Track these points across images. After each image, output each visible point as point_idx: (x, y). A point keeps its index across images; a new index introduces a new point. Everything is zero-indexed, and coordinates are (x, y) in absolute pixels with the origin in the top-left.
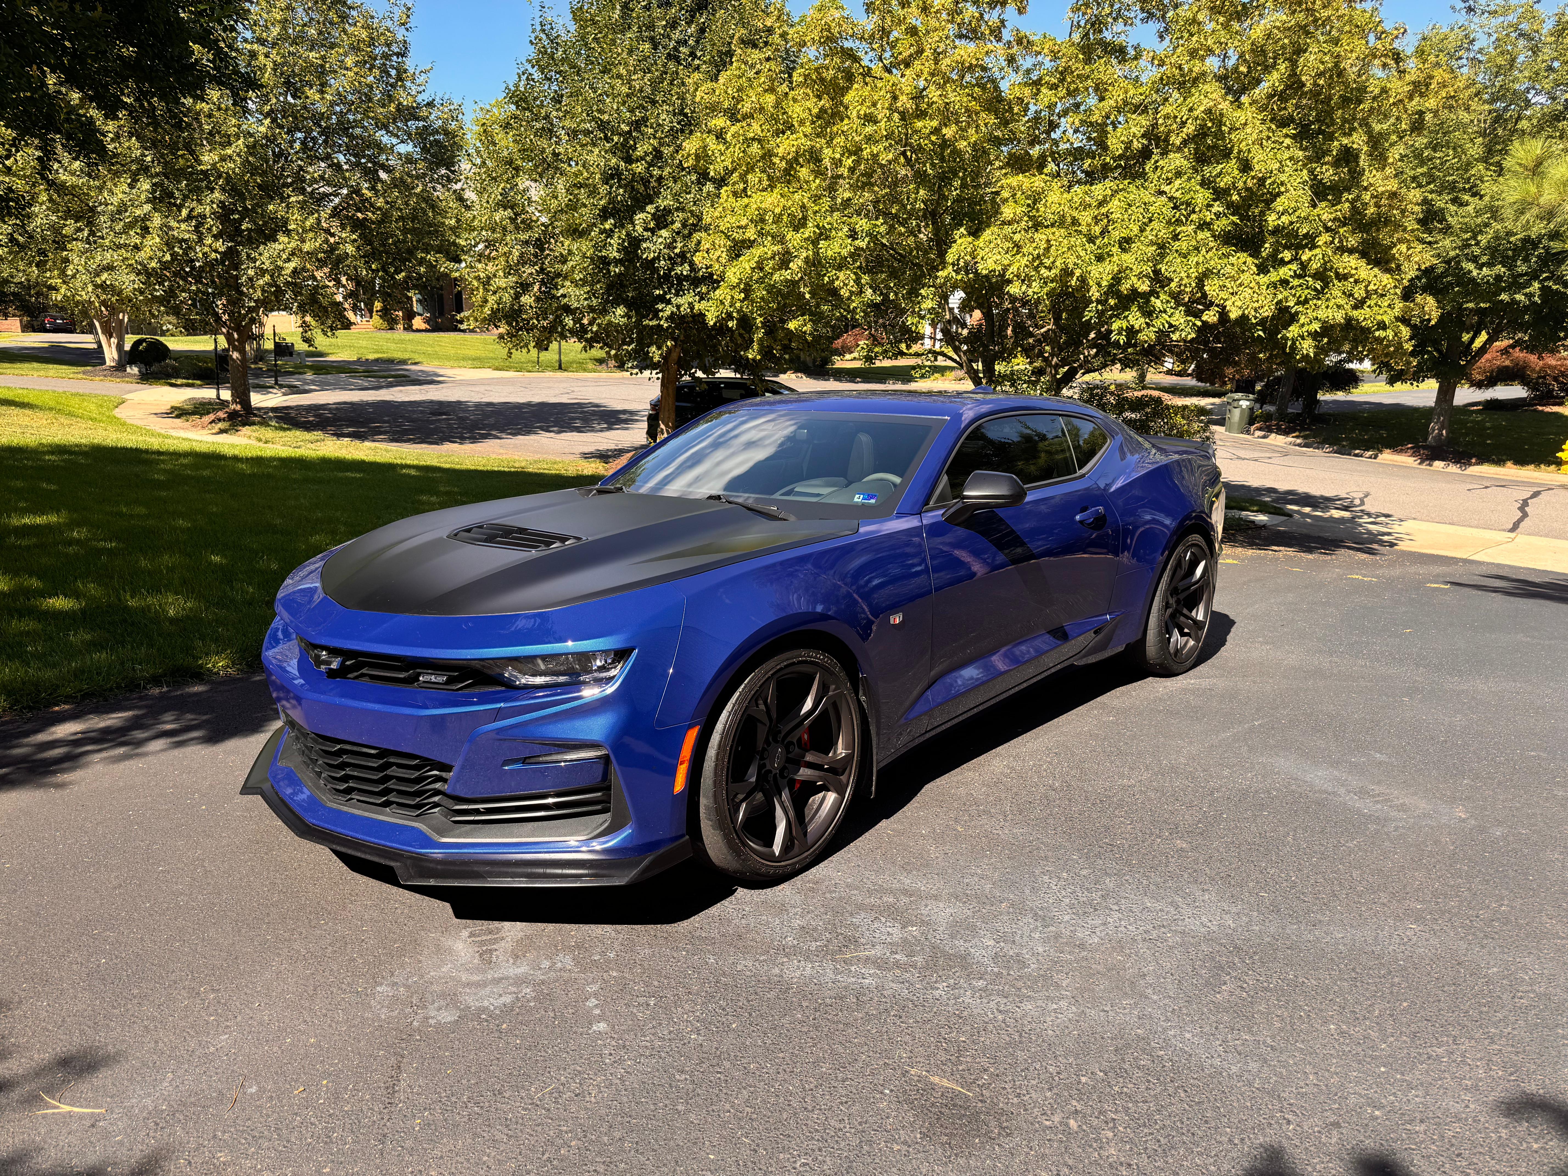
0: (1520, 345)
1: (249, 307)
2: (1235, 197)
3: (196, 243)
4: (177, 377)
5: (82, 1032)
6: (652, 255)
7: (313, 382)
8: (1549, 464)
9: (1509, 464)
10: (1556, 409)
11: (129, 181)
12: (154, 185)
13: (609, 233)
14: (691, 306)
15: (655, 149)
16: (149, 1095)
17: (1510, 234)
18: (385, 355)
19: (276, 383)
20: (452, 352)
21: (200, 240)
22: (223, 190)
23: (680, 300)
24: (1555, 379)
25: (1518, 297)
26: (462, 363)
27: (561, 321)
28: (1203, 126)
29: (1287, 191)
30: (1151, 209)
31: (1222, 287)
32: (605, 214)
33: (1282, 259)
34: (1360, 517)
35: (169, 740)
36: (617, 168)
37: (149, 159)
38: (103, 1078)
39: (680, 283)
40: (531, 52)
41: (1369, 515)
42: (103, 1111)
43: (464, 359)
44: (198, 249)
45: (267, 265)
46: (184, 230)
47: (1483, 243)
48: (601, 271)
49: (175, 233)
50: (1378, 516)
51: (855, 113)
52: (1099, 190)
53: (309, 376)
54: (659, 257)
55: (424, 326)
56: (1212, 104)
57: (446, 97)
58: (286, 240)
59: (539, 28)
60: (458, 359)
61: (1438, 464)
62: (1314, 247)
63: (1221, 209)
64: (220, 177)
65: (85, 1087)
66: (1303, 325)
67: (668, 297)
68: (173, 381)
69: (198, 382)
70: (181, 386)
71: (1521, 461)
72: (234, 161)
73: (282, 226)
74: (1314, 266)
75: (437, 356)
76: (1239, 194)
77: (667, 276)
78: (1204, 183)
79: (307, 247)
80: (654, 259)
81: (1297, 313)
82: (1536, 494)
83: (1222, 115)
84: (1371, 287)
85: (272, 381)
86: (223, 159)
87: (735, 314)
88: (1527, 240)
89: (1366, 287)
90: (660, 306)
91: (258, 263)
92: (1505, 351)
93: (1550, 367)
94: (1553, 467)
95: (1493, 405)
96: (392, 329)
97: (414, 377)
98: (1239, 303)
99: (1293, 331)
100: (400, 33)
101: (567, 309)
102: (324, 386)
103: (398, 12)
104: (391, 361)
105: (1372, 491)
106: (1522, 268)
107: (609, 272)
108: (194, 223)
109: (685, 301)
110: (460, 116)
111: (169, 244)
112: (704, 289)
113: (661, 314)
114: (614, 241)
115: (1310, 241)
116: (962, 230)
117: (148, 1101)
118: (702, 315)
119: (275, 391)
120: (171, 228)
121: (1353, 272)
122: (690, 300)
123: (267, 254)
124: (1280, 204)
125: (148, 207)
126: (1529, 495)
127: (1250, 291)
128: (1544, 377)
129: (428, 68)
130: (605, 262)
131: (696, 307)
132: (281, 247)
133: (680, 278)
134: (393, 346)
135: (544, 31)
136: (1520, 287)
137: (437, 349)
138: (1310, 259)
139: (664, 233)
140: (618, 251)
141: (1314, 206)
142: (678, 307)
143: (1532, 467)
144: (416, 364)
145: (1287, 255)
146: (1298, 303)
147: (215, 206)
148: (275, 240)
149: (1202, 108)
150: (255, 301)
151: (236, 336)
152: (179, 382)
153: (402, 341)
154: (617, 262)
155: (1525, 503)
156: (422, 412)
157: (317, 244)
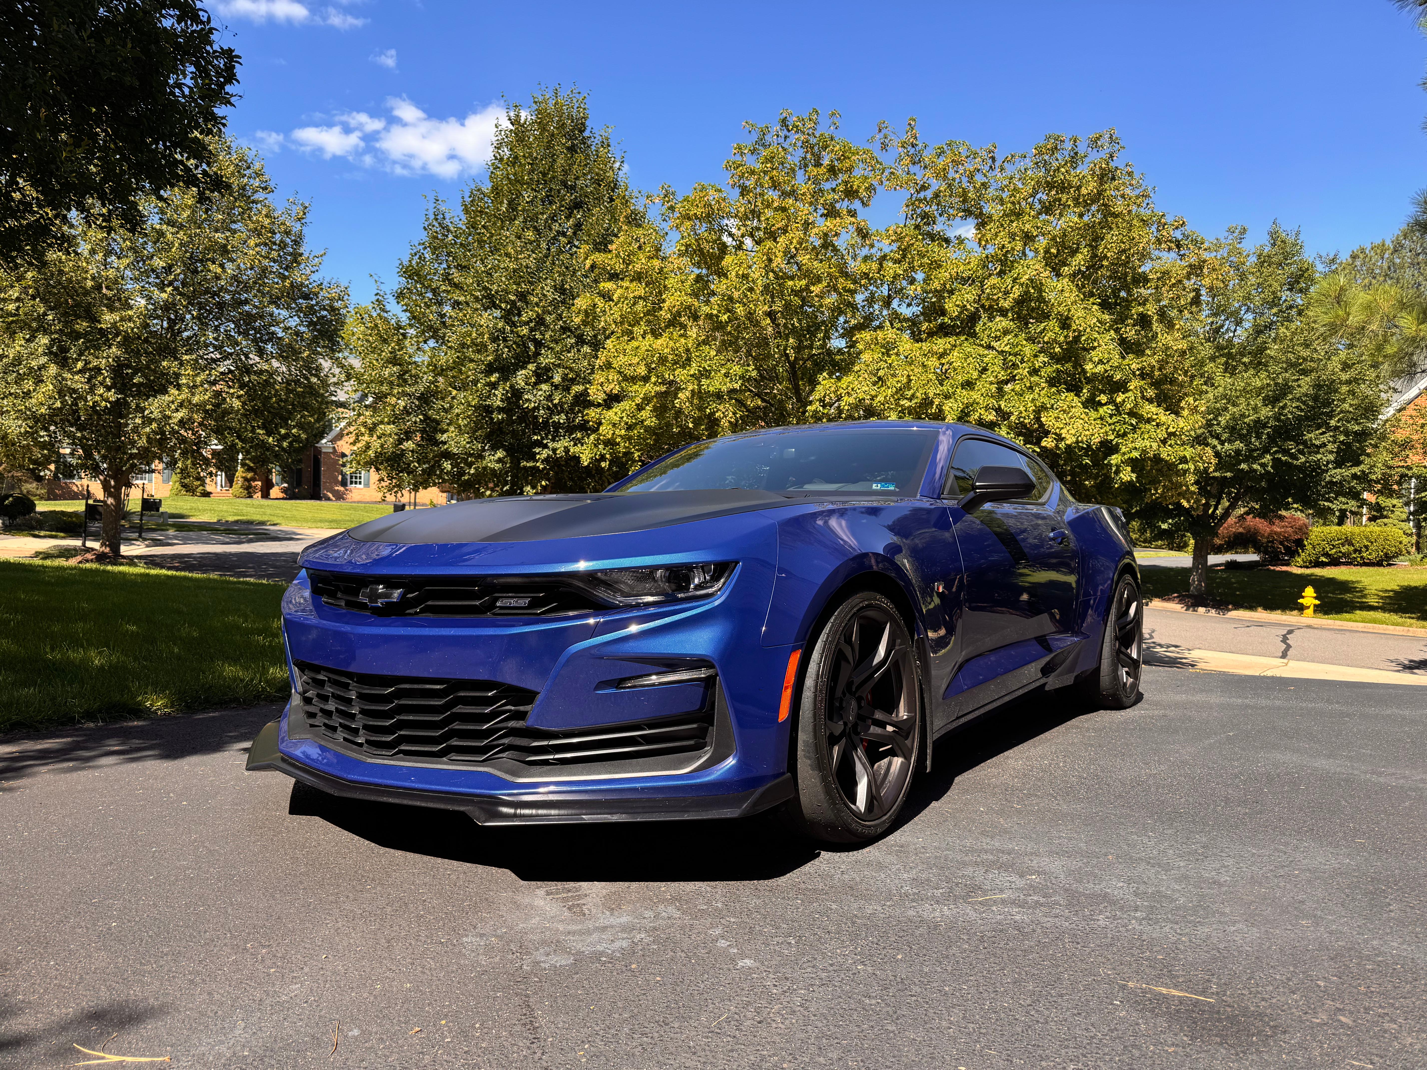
0: (1253, 512)
1: (131, 454)
2: (1057, 350)
3: (88, 393)
4: (41, 529)
5: (109, 988)
6: (533, 405)
7: (175, 537)
8: (1292, 609)
9: (1260, 609)
10: (1284, 568)
11: (28, 336)
12: (52, 340)
13: (494, 386)
14: (567, 450)
15: (538, 316)
16: (222, 1042)
17: (1243, 416)
18: (244, 518)
19: (140, 536)
20: (309, 516)
21: (92, 390)
22: (119, 346)
23: (556, 445)
24: (1281, 543)
25: (1255, 466)
26: (319, 524)
27: (440, 466)
28: (1027, 292)
29: (1099, 346)
30: (985, 360)
31: (1057, 418)
32: (490, 370)
33: (1099, 401)
34: (1154, 647)
35: (122, 757)
36: (502, 331)
37: (50, 317)
38: (149, 1028)
39: (556, 431)
40: (424, 236)
41: (1161, 646)
42: (166, 1059)
43: (321, 521)
44: (89, 398)
45: (156, 414)
46: (78, 382)
47: (1223, 423)
48: (484, 418)
49: (69, 383)
50: (1168, 647)
51: (734, 273)
52: (941, 344)
53: (171, 532)
54: (538, 406)
55: (281, 495)
56: (1035, 273)
57: (333, 281)
58: (177, 392)
59: (432, 217)
60: (315, 521)
61: (1201, 610)
62: (1126, 391)
63: (1046, 360)
64: (117, 335)
65: (132, 1036)
66: (1124, 454)
67: (545, 442)
68: (37, 533)
69: (62, 534)
70: (45, 537)
71: (1270, 606)
72: (134, 322)
73: (174, 381)
74: (1129, 406)
75: (294, 519)
76: (1061, 347)
77: (546, 423)
78: (1031, 340)
79: (196, 400)
80: (535, 408)
81: (1117, 444)
82: (1290, 632)
83: (1041, 283)
84: (1171, 430)
85: (135, 535)
86: (122, 319)
87: (608, 456)
88: (1257, 421)
89: (1167, 429)
90: (537, 450)
91: (146, 412)
92: (1241, 518)
93: (1276, 533)
94: (1295, 612)
95: (1232, 565)
96: (251, 497)
97: (273, 535)
98: (1073, 432)
99: (1115, 459)
100: (297, 227)
101: (447, 455)
102: (185, 541)
103: (297, 209)
104: (250, 523)
105: (1157, 628)
106: (1256, 443)
107: (492, 419)
108: (87, 375)
109: (561, 445)
110: (346, 297)
111: (61, 393)
112: (579, 435)
113: (538, 457)
114: (499, 393)
115: (1122, 386)
116: (825, 374)
117: (223, 1048)
118: (577, 459)
119: (138, 543)
120: (64, 379)
121: (1155, 417)
122: (566, 444)
123: (154, 406)
124: (1095, 355)
125: (43, 360)
126: (1285, 632)
127: (1081, 421)
128: (1272, 542)
129: (322, 252)
130: (488, 410)
131: (572, 450)
132: (171, 399)
133: (557, 426)
134: (252, 510)
135: (437, 219)
136: (1255, 460)
137: (295, 513)
138: (1124, 401)
139: (544, 387)
140: (502, 400)
141: (1124, 358)
142: (554, 450)
143: (1279, 612)
144: (274, 525)
145: (1103, 398)
146: (1118, 436)
147: (110, 360)
148: (167, 392)
149: (1027, 277)
150: (138, 449)
151: (113, 483)
152: (42, 533)
153: (261, 506)
154: (500, 410)
155: (1285, 639)
156: (284, 561)
157: (206, 397)
